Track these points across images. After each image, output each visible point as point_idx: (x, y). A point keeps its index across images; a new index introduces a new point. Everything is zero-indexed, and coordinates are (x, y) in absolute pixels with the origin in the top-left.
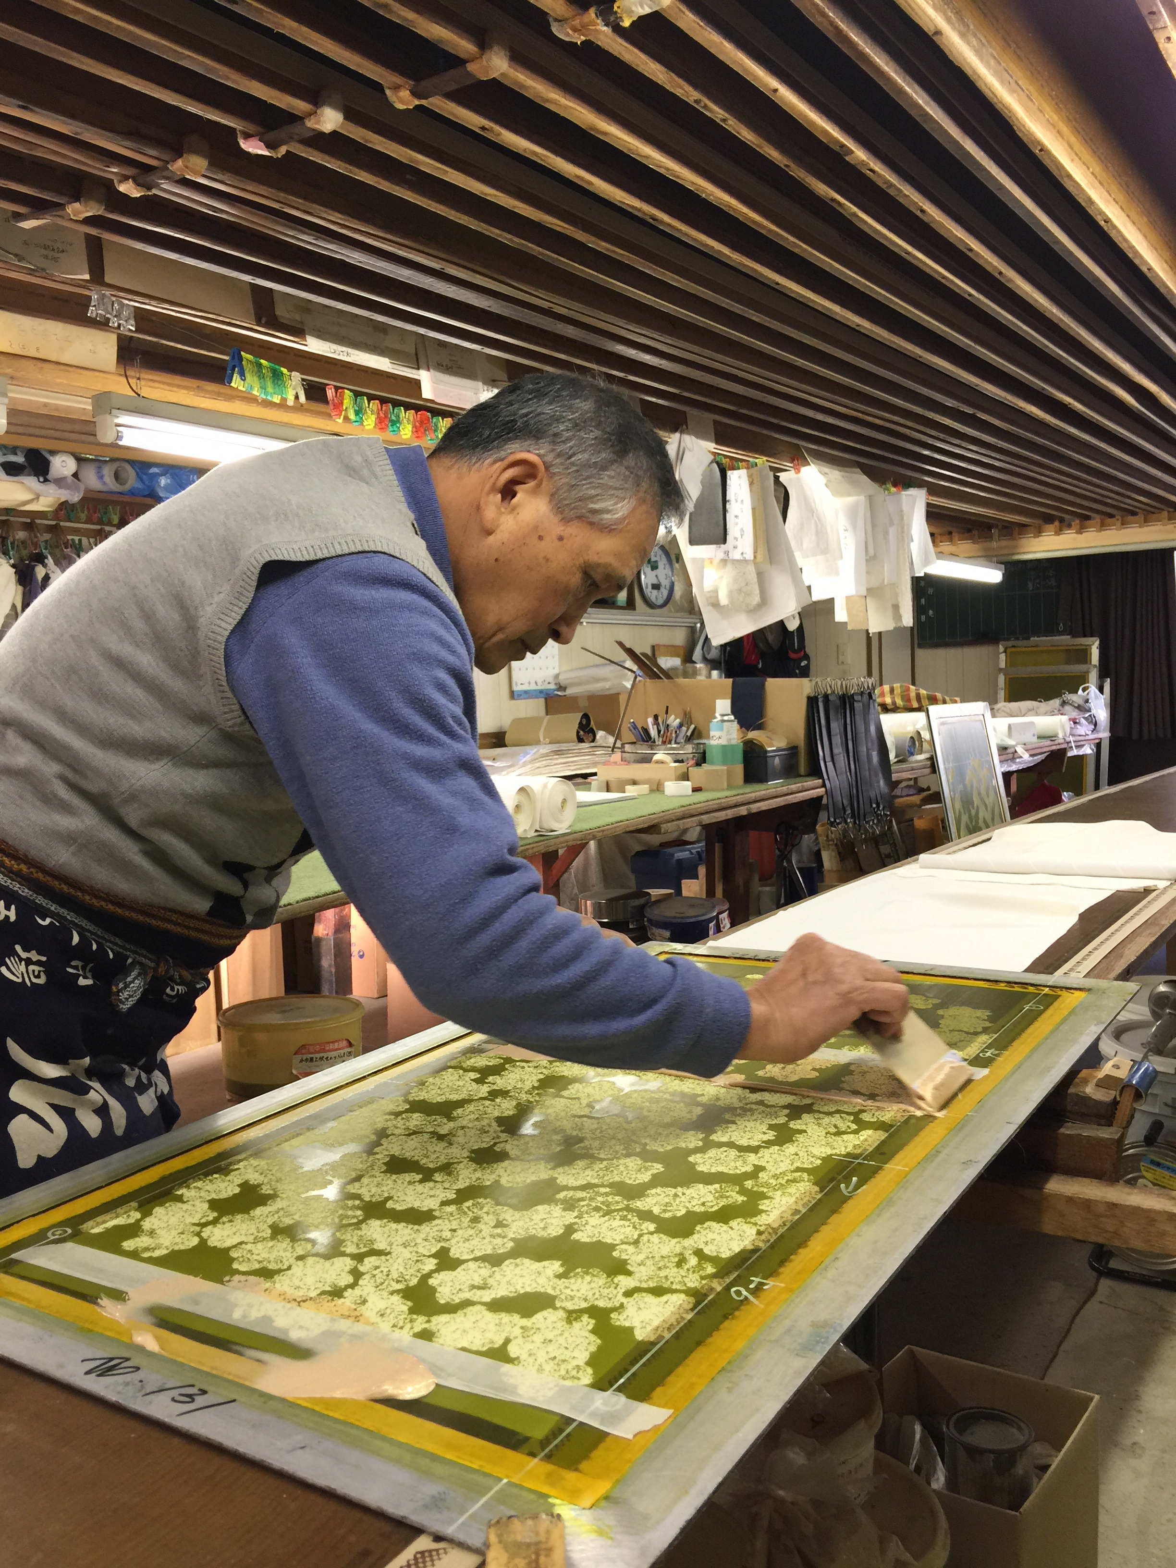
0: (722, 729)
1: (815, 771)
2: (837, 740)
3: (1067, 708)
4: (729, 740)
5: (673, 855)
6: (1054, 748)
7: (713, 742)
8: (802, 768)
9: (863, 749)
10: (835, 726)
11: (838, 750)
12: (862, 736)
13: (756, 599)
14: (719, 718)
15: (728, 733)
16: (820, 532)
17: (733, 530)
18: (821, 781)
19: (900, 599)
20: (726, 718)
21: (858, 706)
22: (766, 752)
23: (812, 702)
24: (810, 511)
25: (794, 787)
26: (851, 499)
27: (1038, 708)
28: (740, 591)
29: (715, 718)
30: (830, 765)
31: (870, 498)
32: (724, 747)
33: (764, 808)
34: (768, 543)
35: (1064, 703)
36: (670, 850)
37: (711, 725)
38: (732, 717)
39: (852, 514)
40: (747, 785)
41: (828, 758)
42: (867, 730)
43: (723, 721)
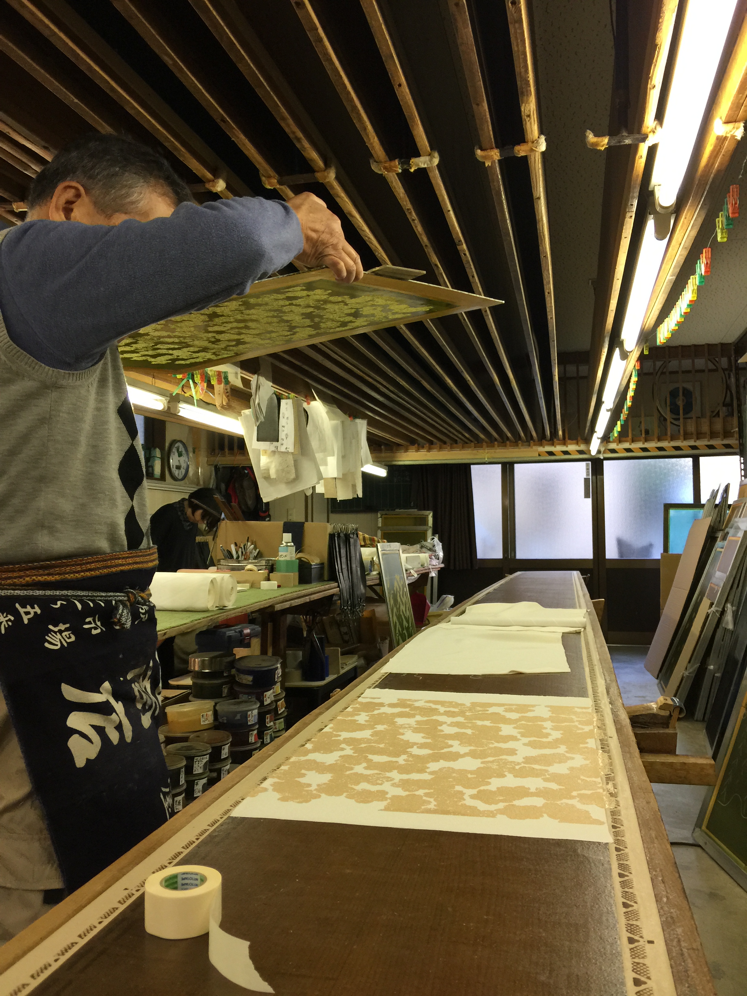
0: (287, 551)
1: (333, 577)
2: (344, 560)
3: (424, 550)
4: (291, 557)
5: (225, 633)
6: (424, 571)
7: (281, 559)
8: (326, 577)
9: (354, 566)
10: (343, 552)
11: (344, 566)
12: (353, 559)
13: (293, 476)
14: (285, 544)
15: (291, 554)
16: (322, 440)
17: (282, 435)
18: (337, 584)
19: (356, 481)
20: (289, 544)
21: (352, 541)
22: (311, 565)
23: (332, 537)
24: (317, 427)
25: (327, 586)
26: (335, 422)
27: (409, 549)
28: (283, 470)
29: (282, 544)
30: (341, 574)
31: (343, 422)
32: (287, 562)
33: (316, 598)
34: (301, 443)
35: (422, 547)
36: (224, 630)
37: (280, 548)
38: (293, 544)
39: (335, 429)
40: (301, 585)
41: (340, 571)
42: (356, 554)
43: (287, 546)
